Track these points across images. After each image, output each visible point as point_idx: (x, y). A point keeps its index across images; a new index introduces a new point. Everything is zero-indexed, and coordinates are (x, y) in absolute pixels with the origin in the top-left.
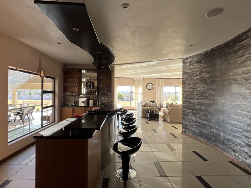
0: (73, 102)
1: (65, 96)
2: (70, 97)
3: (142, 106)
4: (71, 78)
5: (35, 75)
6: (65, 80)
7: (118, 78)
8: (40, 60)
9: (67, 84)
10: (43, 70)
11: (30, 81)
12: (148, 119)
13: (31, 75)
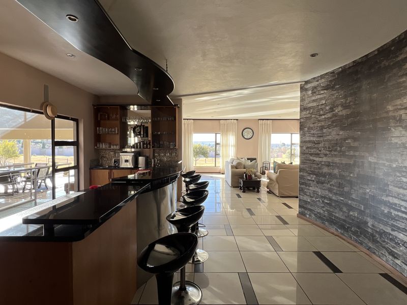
0: (111, 160)
1: (97, 151)
2: (107, 152)
3: (232, 167)
4: (108, 119)
5: (37, 114)
6: (97, 124)
7: (193, 119)
8: (46, 87)
9: (102, 130)
10: (51, 105)
11: (27, 125)
12: (241, 189)
13: (28, 113)
